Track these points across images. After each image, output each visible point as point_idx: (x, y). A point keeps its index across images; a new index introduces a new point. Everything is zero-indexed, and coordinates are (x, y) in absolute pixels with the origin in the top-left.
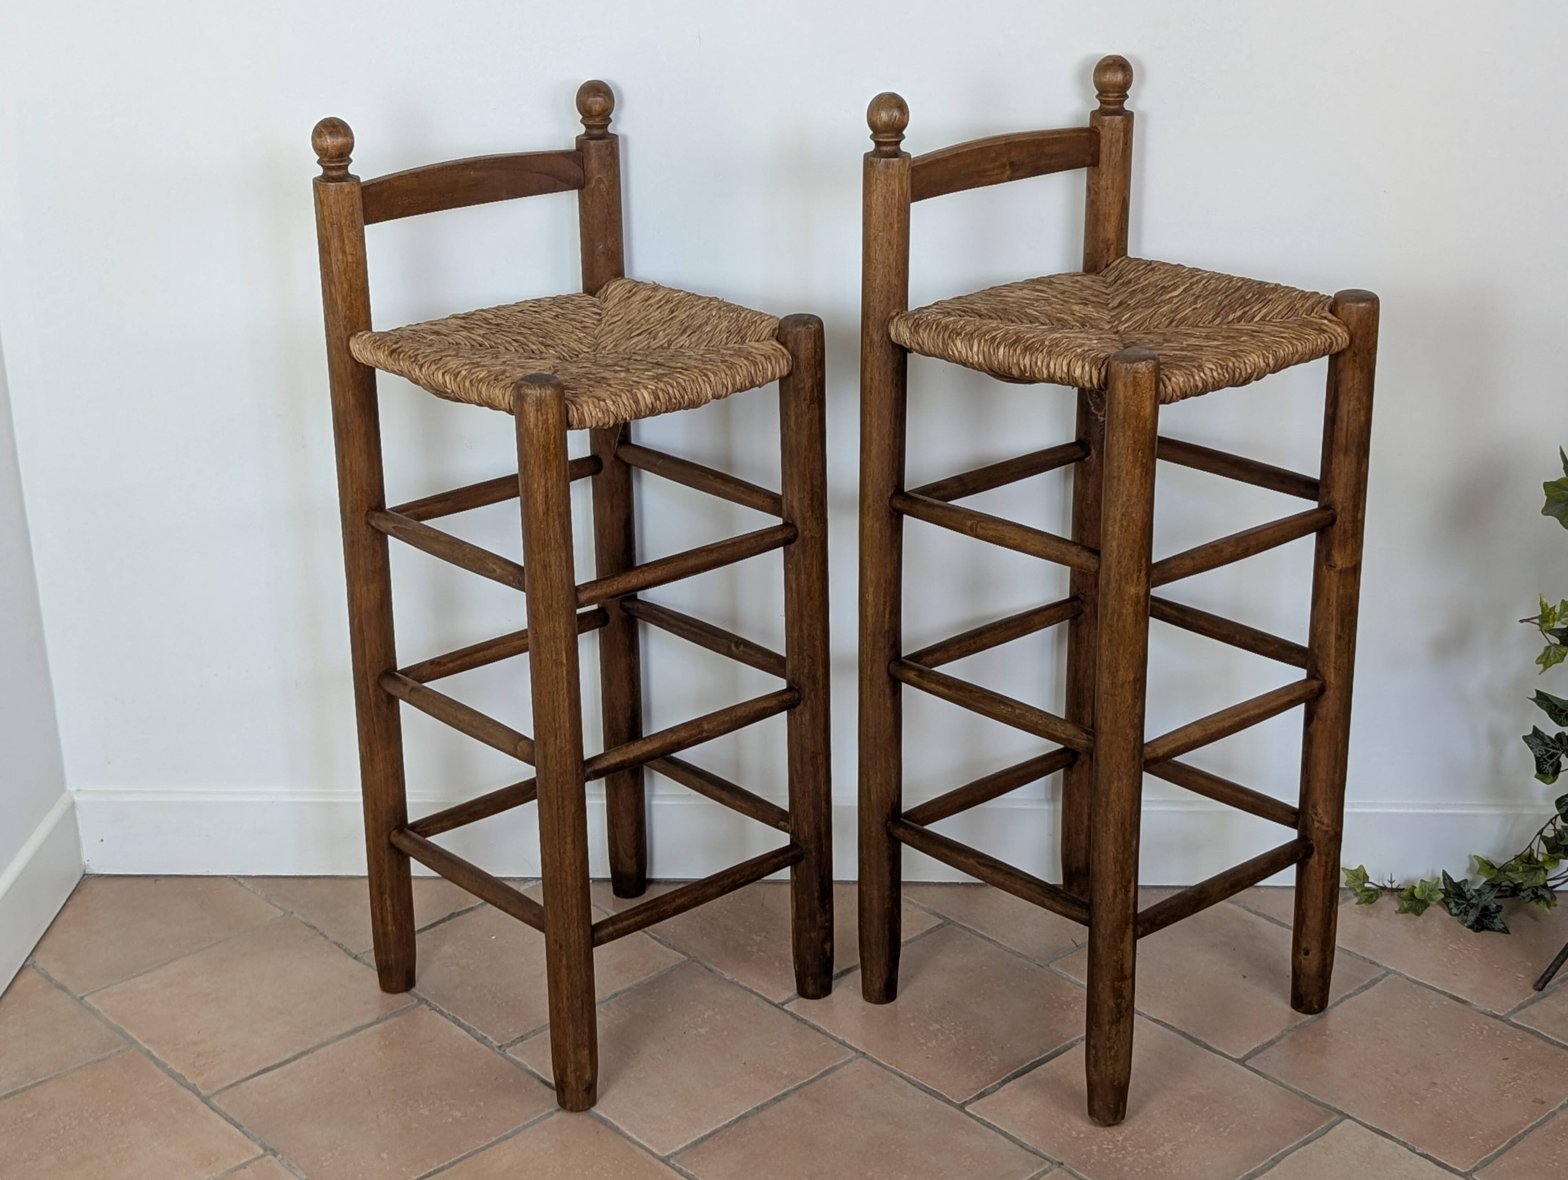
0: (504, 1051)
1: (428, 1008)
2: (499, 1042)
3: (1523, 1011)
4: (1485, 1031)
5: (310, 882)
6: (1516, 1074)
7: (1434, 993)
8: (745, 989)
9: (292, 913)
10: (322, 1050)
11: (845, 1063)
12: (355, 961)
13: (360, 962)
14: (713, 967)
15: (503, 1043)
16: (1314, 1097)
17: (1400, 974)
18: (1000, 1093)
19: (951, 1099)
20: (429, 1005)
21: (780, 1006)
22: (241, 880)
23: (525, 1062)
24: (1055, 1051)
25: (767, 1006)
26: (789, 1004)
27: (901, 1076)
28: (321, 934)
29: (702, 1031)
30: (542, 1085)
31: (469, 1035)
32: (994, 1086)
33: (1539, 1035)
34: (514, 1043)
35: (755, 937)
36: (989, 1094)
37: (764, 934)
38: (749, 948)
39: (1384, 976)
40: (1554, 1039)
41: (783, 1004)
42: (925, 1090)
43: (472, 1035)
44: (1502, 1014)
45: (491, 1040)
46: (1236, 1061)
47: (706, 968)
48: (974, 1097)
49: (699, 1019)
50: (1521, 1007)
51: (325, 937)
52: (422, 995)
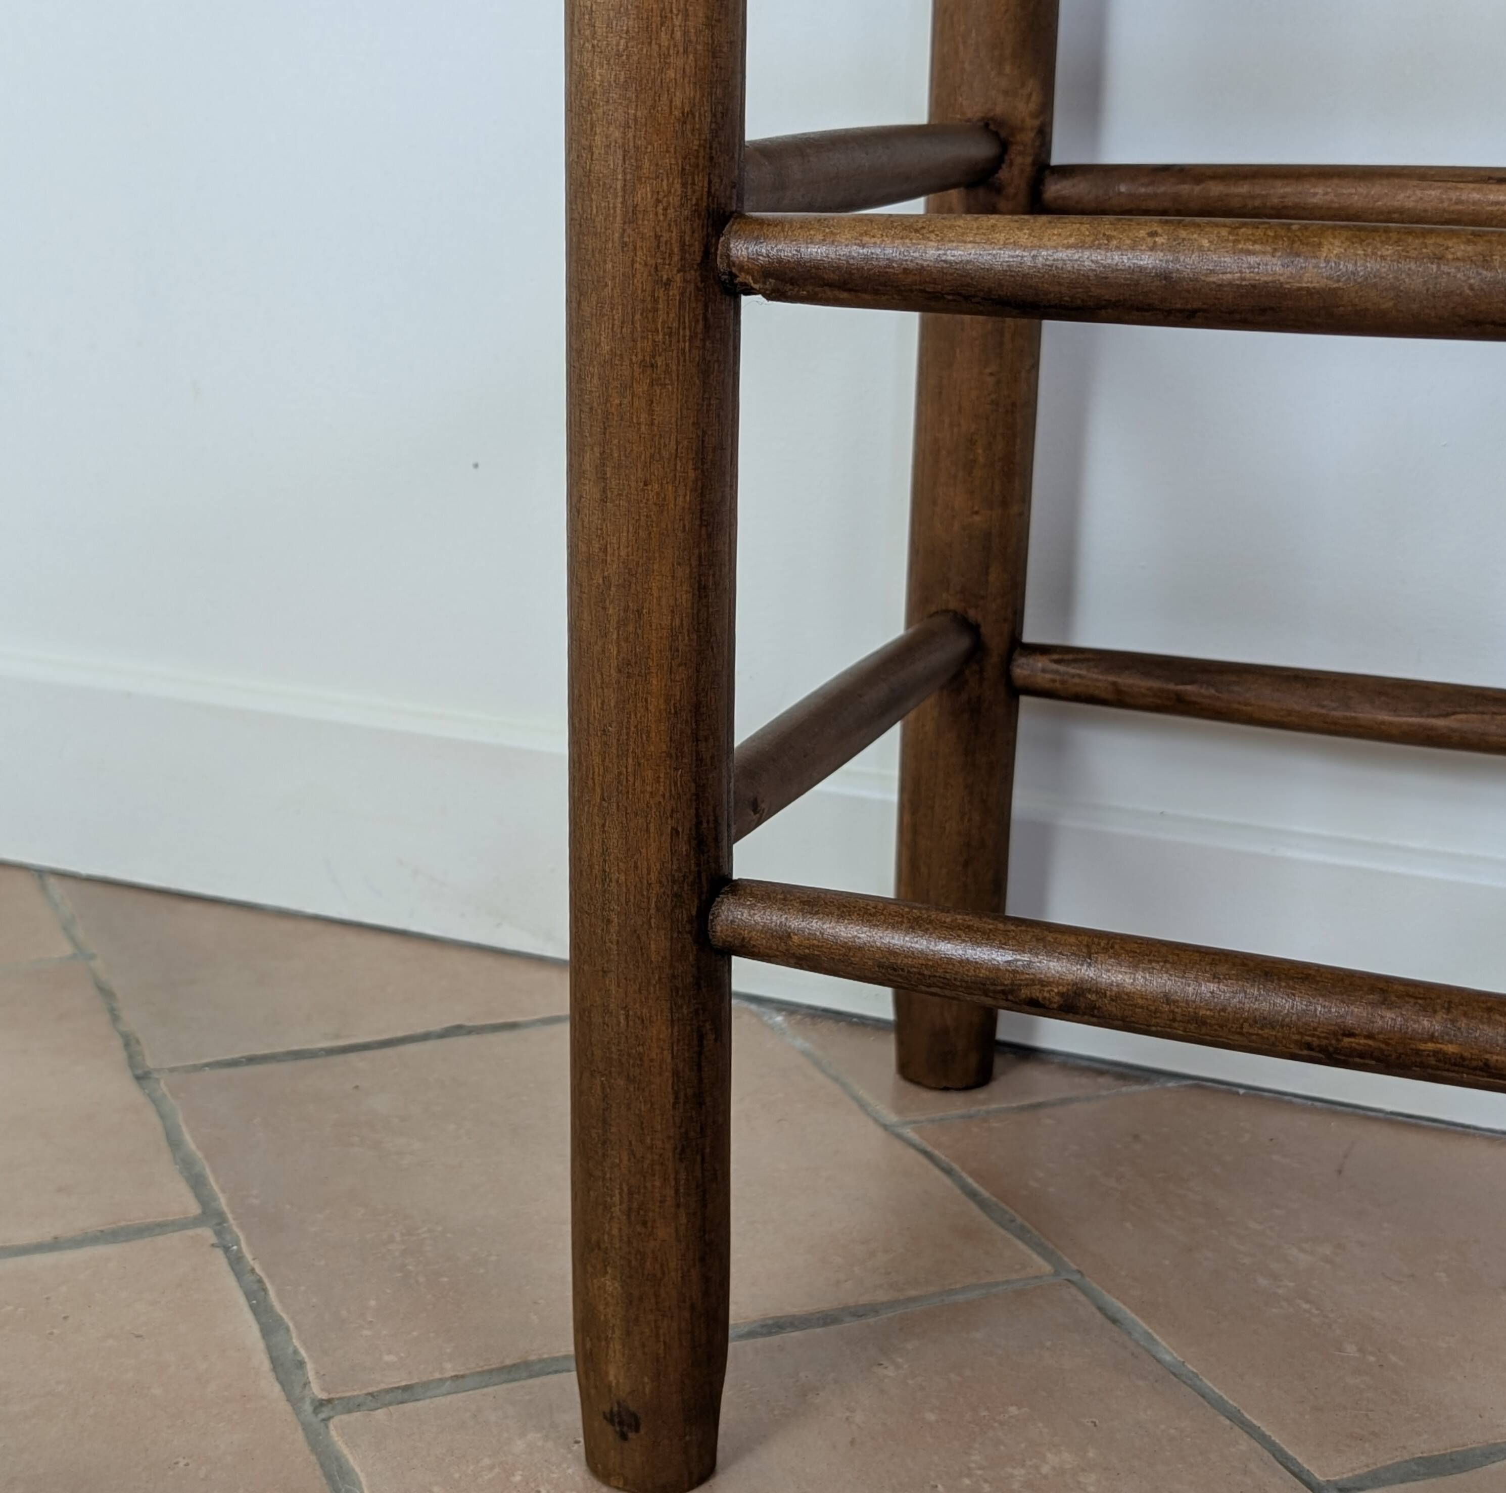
0: (326, 1420)
1: (214, 1240)
2: (323, 1390)
8: (1219, 1405)
9: (92, 957)
12: (132, 1086)
13: (144, 1087)
14: (1128, 1313)
15: (337, 1395)
20: (219, 1234)
28: (112, 1010)
31: (261, 1345)
34: (374, 1400)
37: (1327, 1250)
38: (1263, 1282)
43: (269, 1349)
45: (311, 1376)
47: (1102, 1310)
49: (1019, 1472)
51: (115, 1017)
52: (223, 1202)
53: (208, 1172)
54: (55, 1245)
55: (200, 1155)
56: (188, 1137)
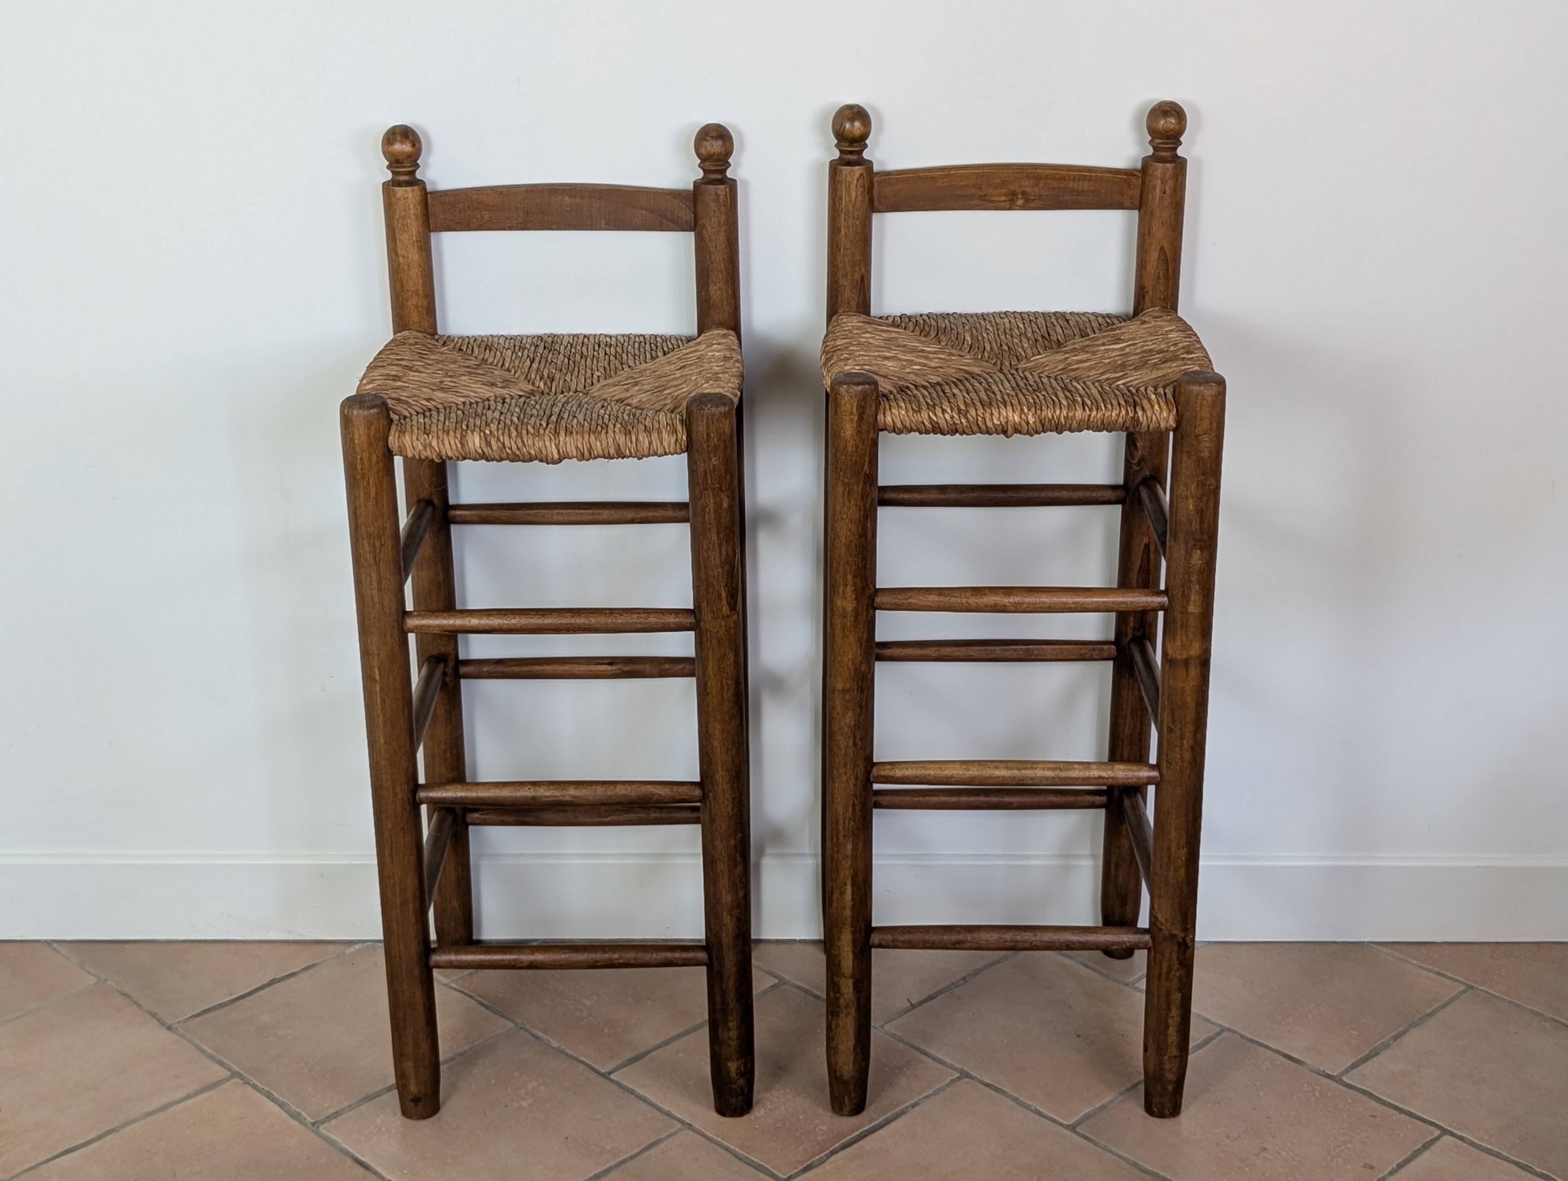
0: (318, 1128)
1: (242, 1082)
2: (312, 1118)
3: (1355, 1071)
4: (1317, 1093)
5: (127, 946)
6: (1347, 1138)
7: (1269, 1052)
8: (571, 1057)
9: (106, 980)
10: (128, 1129)
11: (670, 1136)
12: (169, 1032)
13: (174, 1032)
14: (540, 1034)
15: (317, 1120)
16: (1143, 1165)
17: (1234, 1032)
18: (828, 1165)
19: (776, 1173)
20: (242, 1079)
21: (608, 1076)
22: (55, 945)
23: (339, 1141)
24: (885, 1120)
25: (593, 1076)
26: (616, 1073)
27: (726, 1149)
28: (135, 1003)
29: (524, 1104)
30: (356, 1164)
31: (282, 1112)
32: (822, 1158)
33: (1371, 1096)
34: (329, 1118)
35: (585, 1001)
36: (816, 1167)
37: (595, 998)
38: (578, 1013)
39: (1218, 1034)
40: (1386, 1099)
41: (610, 1073)
42: (751, 1164)
43: (286, 1111)
44: (1335, 1074)
45: (305, 1116)
46: (1068, 1127)
47: (532, 1035)
48: (801, 1170)
49: (523, 1091)
50: (1354, 1066)
51: (139, 1006)
52: (235, 1068)
53: (222, 1058)
54: (188, 1097)
55: (215, 1053)
56: (205, 1048)
